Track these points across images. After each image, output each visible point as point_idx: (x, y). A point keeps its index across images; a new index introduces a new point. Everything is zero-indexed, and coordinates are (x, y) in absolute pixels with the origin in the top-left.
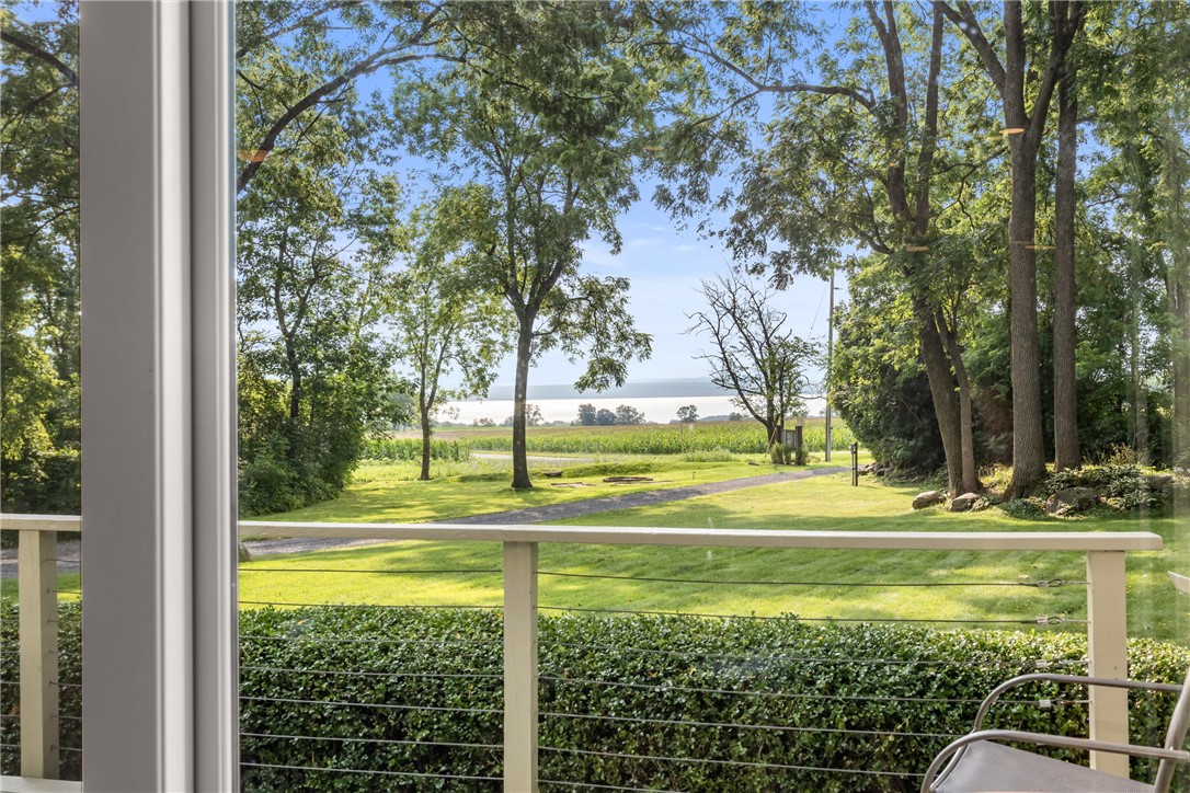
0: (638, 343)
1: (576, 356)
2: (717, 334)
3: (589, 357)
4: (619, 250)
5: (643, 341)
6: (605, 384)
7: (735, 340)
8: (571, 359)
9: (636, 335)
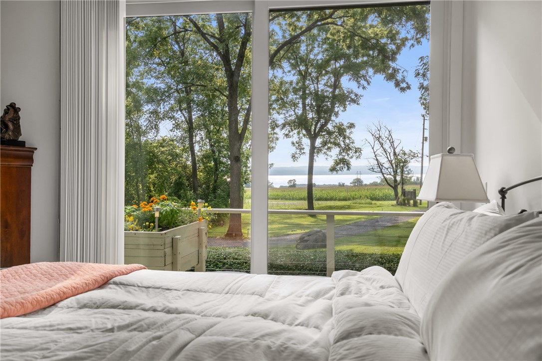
0: (356, 152)
1: (328, 157)
2: (373, 148)
3: (334, 157)
4: (346, 110)
5: (358, 151)
6: (341, 169)
7: (380, 151)
8: (326, 159)
9: (356, 148)
